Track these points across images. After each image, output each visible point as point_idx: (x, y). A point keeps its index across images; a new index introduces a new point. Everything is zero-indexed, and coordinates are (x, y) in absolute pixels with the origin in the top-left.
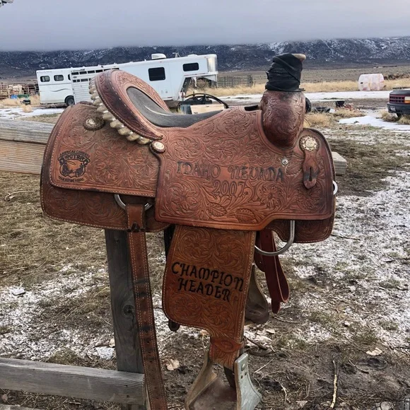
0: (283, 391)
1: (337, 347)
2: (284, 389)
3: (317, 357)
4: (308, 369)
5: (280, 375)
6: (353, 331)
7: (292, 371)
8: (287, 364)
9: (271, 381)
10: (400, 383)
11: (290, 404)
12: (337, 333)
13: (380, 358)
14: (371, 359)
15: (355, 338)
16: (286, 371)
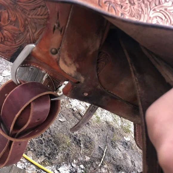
0: (81, 147)
1: (113, 128)
2: (82, 146)
3: (103, 130)
4: (96, 138)
5: (83, 135)
6: (122, 122)
7: (89, 135)
8: (88, 130)
9: (78, 138)
10: (132, 162)
11: (82, 156)
12: (115, 120)
13: (129, 144)
14: (124, 142)
15: (122, 126)
16: (87, 134)
